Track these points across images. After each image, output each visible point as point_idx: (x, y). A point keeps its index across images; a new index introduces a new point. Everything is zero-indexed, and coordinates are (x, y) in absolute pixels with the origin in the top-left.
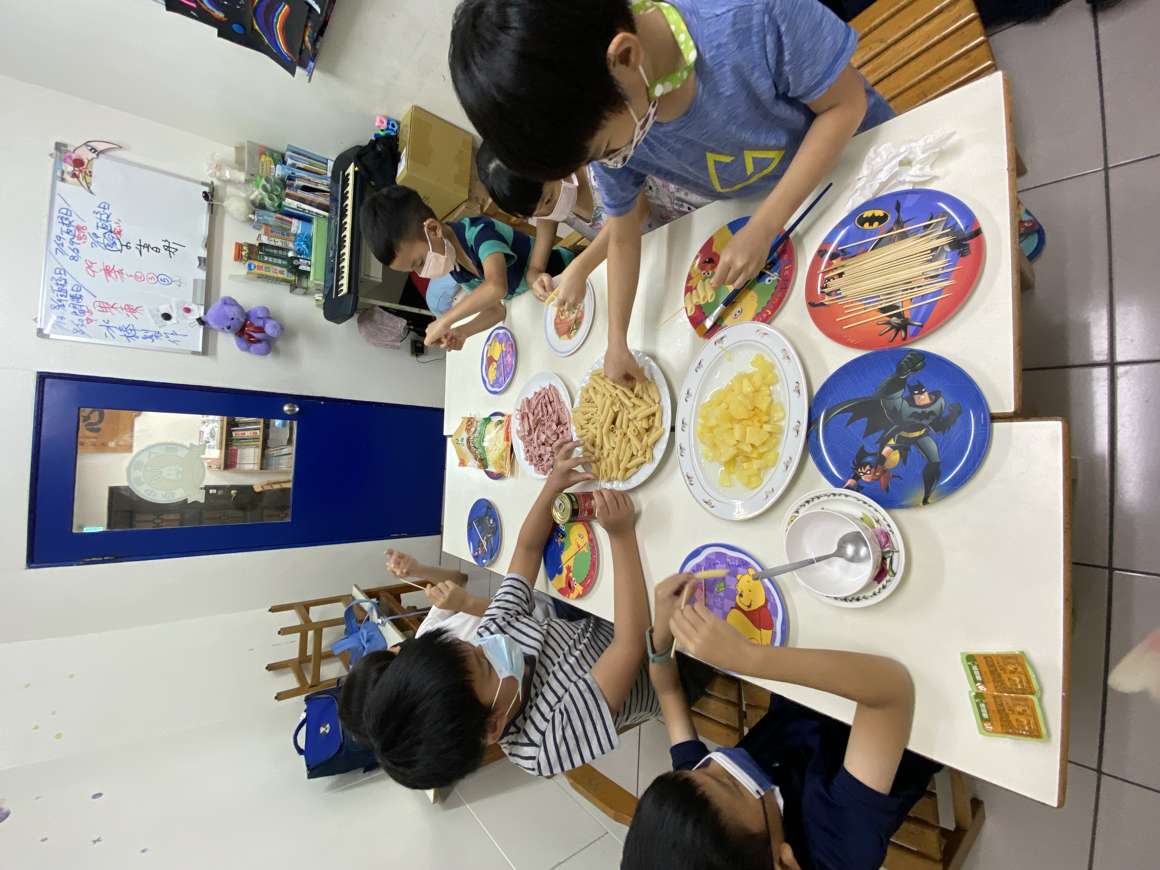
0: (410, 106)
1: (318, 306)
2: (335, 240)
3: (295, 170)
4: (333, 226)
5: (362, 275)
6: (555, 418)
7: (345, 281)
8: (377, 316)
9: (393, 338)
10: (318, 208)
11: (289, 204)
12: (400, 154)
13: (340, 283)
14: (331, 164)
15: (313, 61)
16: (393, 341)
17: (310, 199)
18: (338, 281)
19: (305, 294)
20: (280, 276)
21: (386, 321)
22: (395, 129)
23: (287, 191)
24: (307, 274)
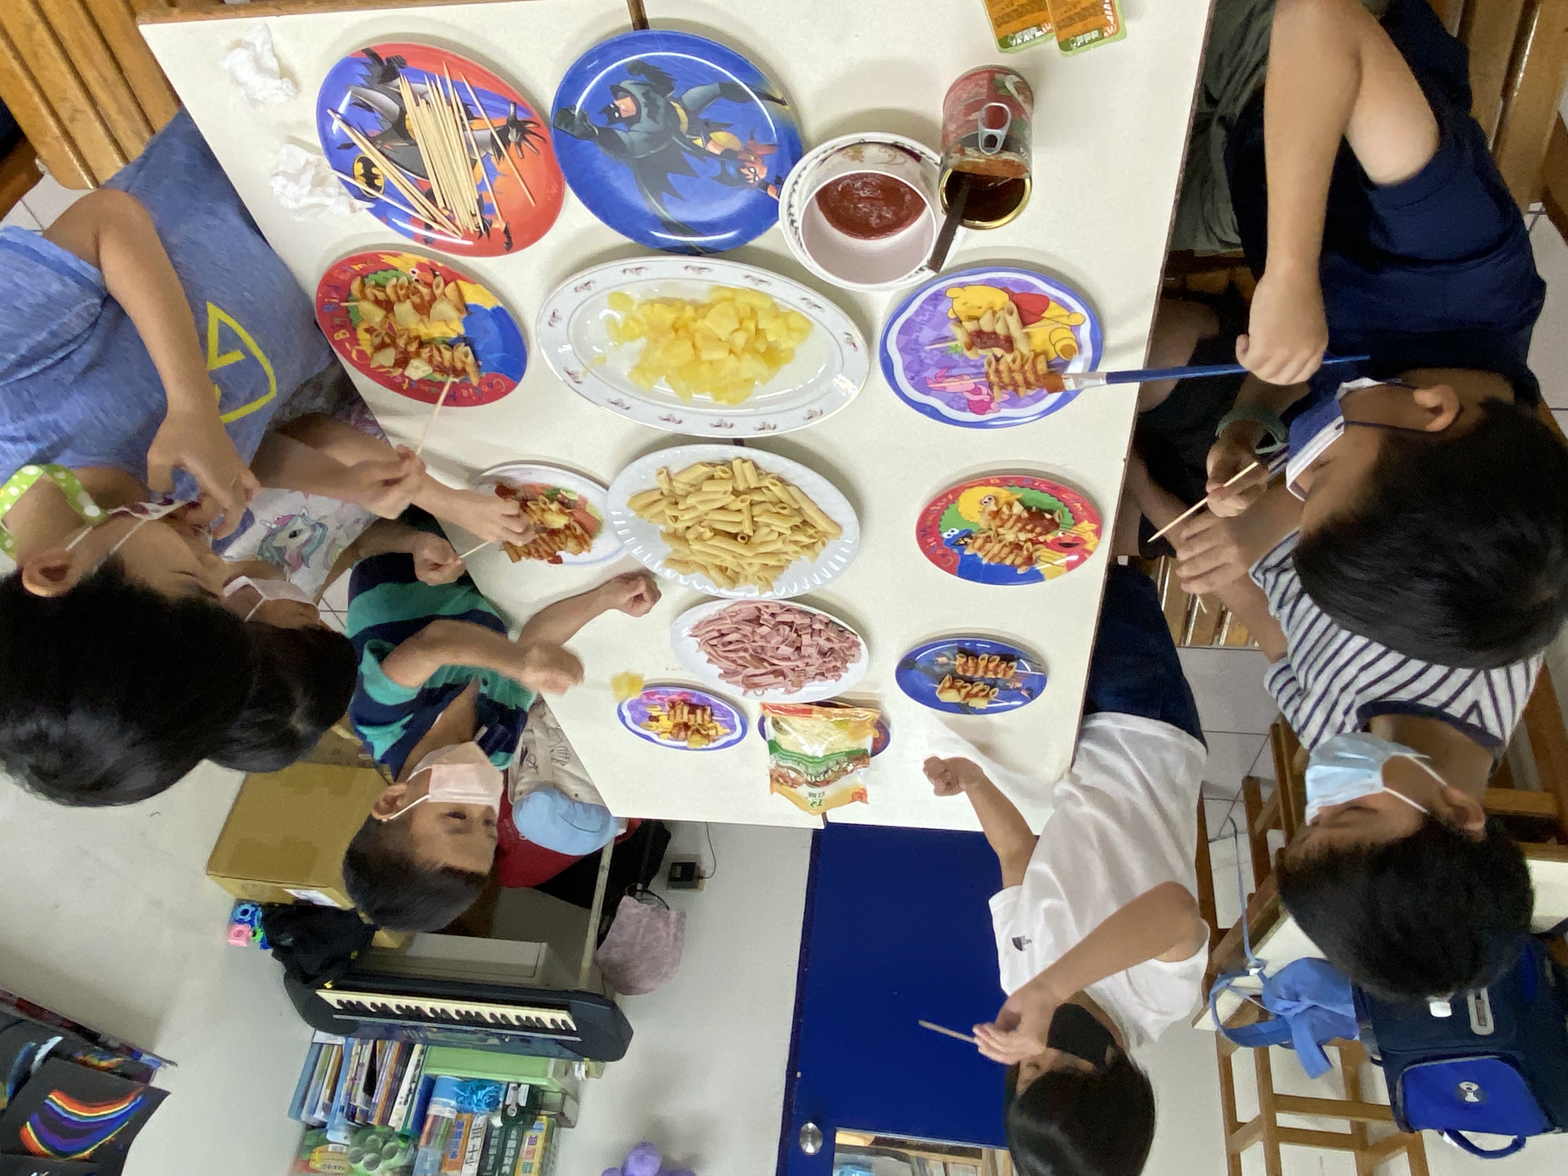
0: (208, 879)
1: (600, 1073)
2: (466, 1032)
3: (336, 1105)
4: (441, 1036)
5: (534, 982)
6: (747, 629)
7: (546, 1016)
8: (616, 955)
9: (660, 924)
10: (406, 1066)
11: (400, 1119)
12: (298, 901)
13: (550, 1026)
14: (322, 1037)
15: (141, 1055)
16: (667, 924)
17: (390, 1080)
18: (545, 1030)
19: (576, 1098)
20: (540, 1144)
21: (625, 938)
22: (251, 909)
23: (375, 1122)
24: (535, 1093)
